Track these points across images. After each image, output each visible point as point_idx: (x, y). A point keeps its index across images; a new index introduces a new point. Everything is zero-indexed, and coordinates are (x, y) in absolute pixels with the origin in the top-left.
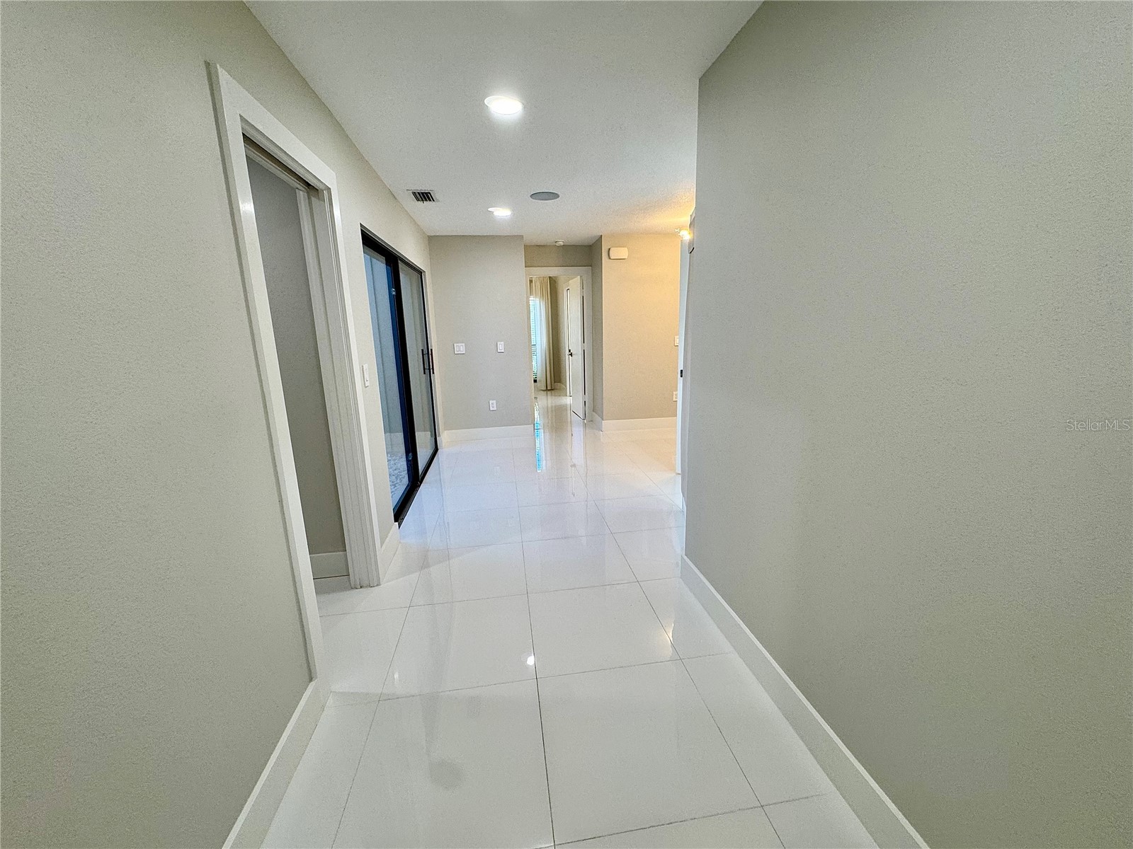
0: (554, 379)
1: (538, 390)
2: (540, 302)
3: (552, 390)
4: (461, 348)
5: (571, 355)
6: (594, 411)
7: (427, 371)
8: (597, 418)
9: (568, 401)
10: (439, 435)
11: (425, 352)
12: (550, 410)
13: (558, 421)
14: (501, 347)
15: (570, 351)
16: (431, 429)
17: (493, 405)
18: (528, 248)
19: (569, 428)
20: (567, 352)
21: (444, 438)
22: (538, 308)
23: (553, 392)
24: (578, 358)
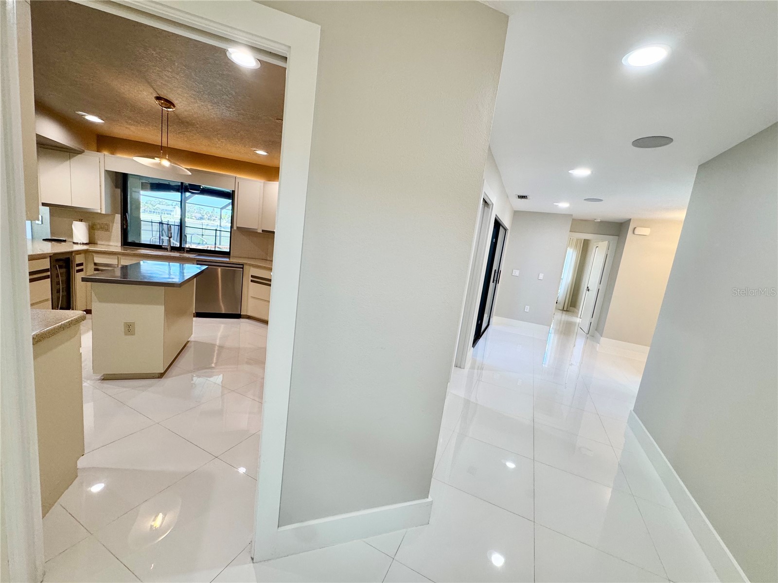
0: (571, 303)
1: (557, 309)
2: (573, 253)
3: (567, 311)
4: (516, 273)
5: (588, 290)
6: (596, 330)
7: (495, 282)
8: (598, 335)
9: (578, 320)
10: (492, 317)
11: (497, 271)
12: (562, 322)
13: (567, 330)
14: (541, 276)
15: (588, 288)
16: (488, 313)
17: (527, 309)
18: (574, 220)
19: (575, 336)
20: (586, 288)
21: (494, 319)
22: (571, 256)
23: (567, 312)
24: (593, 294)
